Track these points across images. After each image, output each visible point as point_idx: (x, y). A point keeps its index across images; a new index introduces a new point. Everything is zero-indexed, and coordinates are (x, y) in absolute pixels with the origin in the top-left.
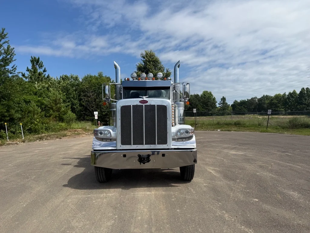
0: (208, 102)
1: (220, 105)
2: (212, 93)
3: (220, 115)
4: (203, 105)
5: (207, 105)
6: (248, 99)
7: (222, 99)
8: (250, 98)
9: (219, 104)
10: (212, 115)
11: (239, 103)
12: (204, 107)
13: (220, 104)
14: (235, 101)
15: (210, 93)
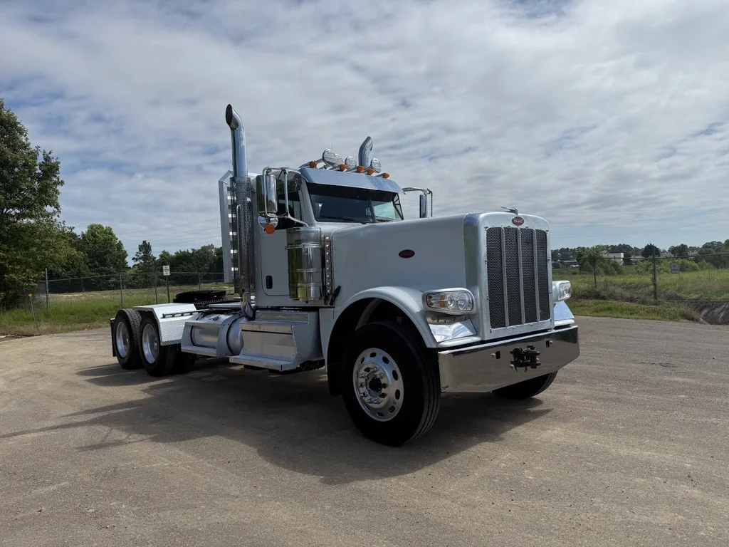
0: (105, 254)
1: (138, 262)
2: (114, 232)
3: (138, 288)
4: (91, 262)
5: (103, 263)
6: (193, 250)
7: (141, 248)
8: (198, 248)
9: (133, 259)
10: (117, 286)
11: (172, 258)
12: (95, 266)
13: (137, 260)
14: (164, 252)
15: (109, 232)
